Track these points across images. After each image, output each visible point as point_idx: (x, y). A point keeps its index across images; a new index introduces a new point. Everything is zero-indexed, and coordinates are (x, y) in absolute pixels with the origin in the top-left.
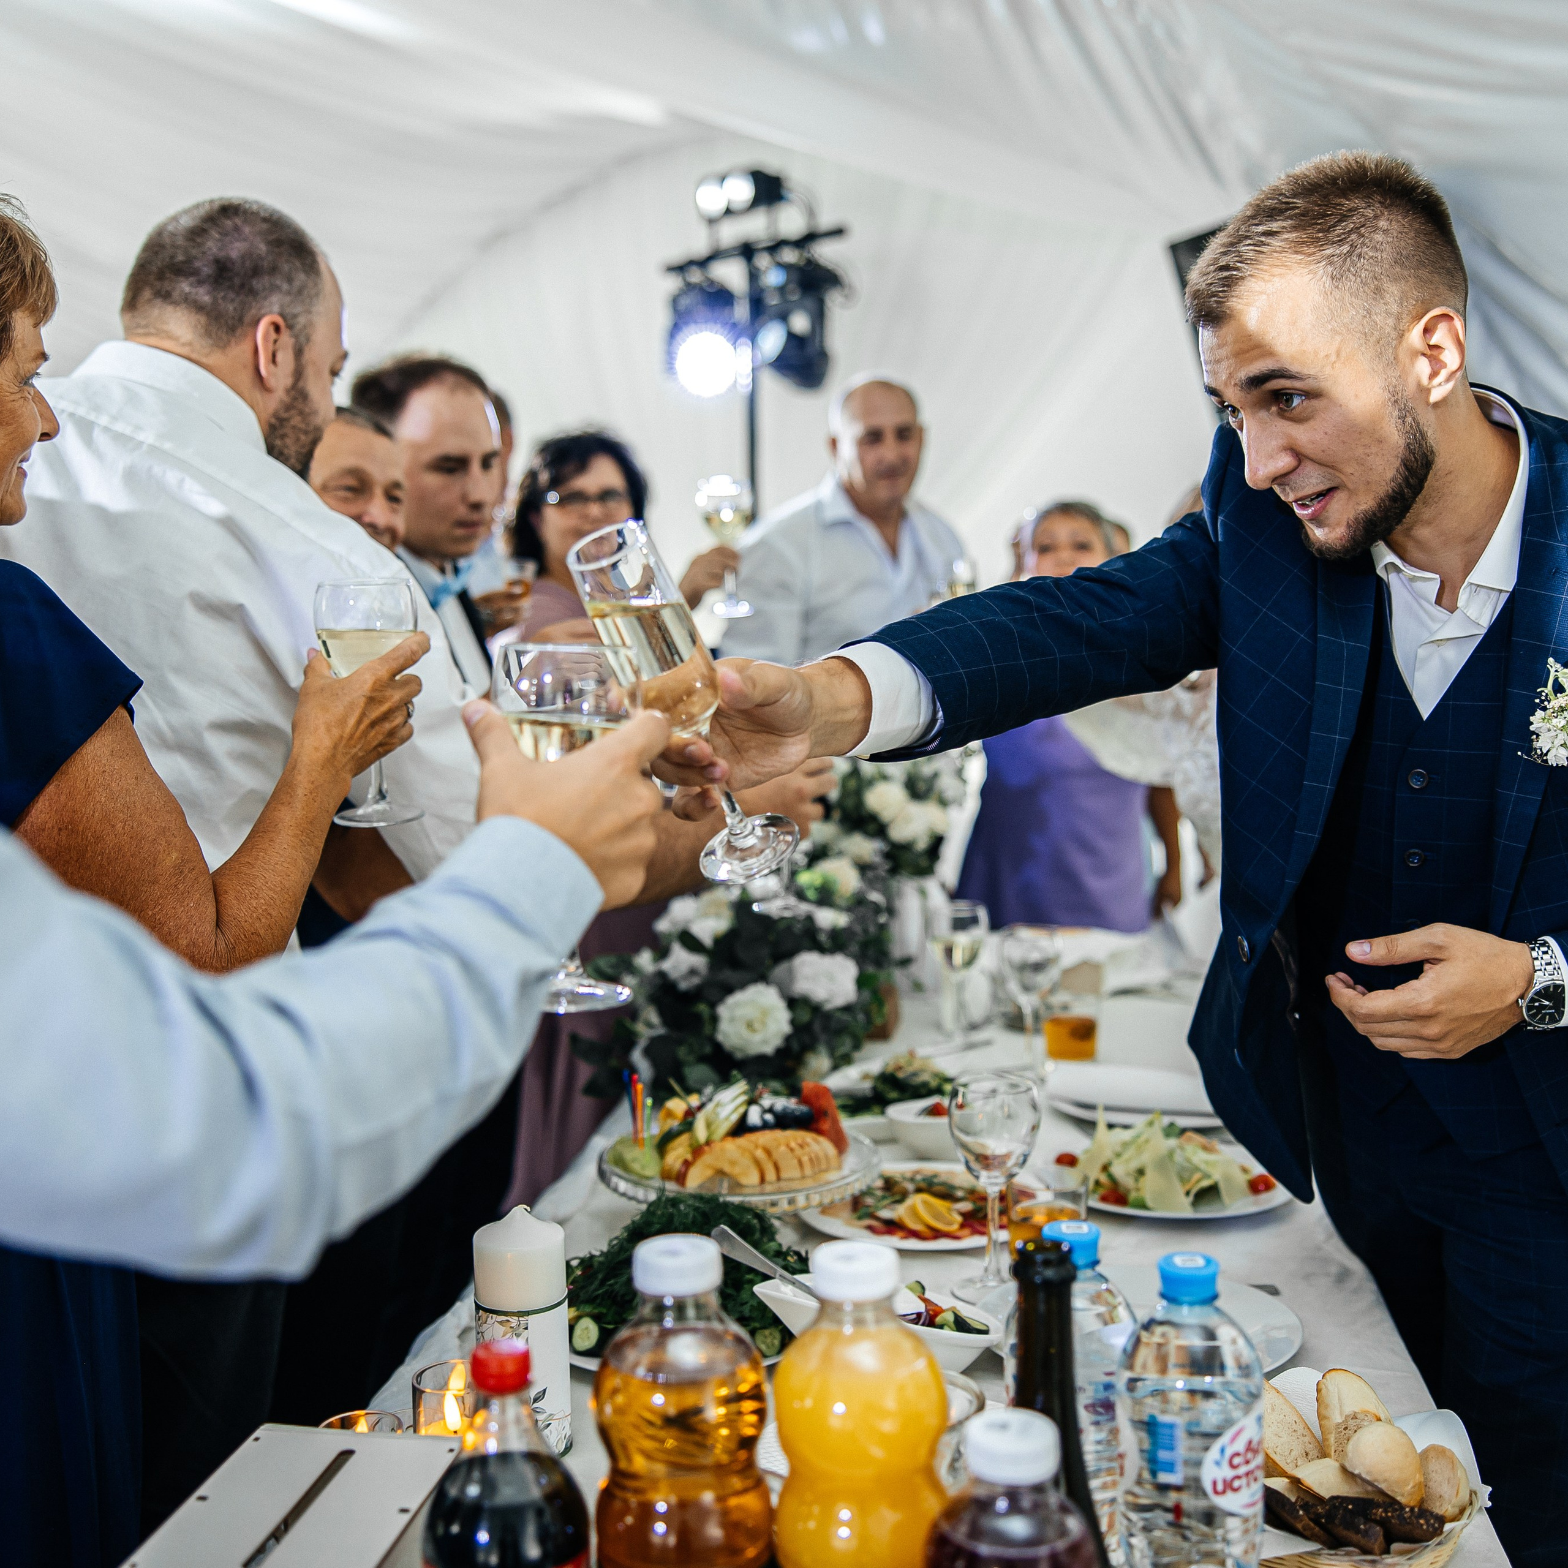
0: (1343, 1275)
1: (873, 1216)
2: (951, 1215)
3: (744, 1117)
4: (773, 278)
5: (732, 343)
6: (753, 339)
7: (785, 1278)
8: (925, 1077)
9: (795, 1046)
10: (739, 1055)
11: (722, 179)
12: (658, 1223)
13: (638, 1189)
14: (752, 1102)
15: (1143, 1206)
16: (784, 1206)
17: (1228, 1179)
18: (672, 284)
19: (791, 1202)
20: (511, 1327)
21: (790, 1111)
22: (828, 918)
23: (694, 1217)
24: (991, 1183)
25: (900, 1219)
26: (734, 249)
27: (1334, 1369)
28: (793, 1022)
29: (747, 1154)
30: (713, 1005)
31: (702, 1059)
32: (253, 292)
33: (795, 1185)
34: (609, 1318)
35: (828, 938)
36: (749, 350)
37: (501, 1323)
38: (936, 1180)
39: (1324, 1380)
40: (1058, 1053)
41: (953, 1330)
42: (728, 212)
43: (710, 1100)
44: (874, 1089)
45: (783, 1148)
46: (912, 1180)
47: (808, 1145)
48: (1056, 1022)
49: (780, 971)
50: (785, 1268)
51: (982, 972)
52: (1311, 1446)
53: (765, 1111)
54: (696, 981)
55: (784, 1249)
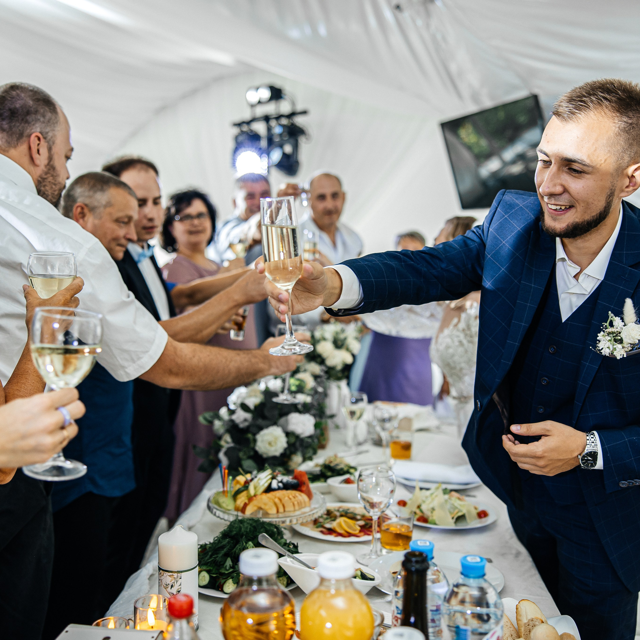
0: (518, 554)
1: (323, 527)
2: (355, 526)
3: (270, 484)
4: (277, 130)
5: (259, 156)
6: (268, 154)
7: (290, 556)
8: (342, 466)
9: (288, 452)
10: (265, 456)
11: (257, 89)
12: (235, 531)
13: (225, 515)
14: (273, 478)
15: (435, 524)
16: (288, 523)
17: (469, 512)
18: (235, 131)
19: (291, 521)
20: (174, 578)
21: (289, 482)
22: (301, 398)
23: (250, 528)
24: (374, 514)
25: (334, 528)
26: (261, 118)
27: (523, 600)
28: (288, 442)
29: (271, 501)
30: (254, 434)
31: (250, 457)
32: (27, 122)
33: (292, 514)
34: (214, 572)
35: (302, 407)
36: (267, 160)
37: (170, 576)
38: (348, 511)
39: (519, 604)
40: (396, 456)
41: (360, 579)
42: (260, 102)
43: (256, 477)
44: (321, 471)
45: (287, 498)
46: (338, 511)
47: (297, 497)
48: (395, 443)
49: (282, 420)
50: (289, 551)
51: (364, 421)
52: (513, 632)
53: (279, 482)
54: (246, 424)
55: (288, 542)
